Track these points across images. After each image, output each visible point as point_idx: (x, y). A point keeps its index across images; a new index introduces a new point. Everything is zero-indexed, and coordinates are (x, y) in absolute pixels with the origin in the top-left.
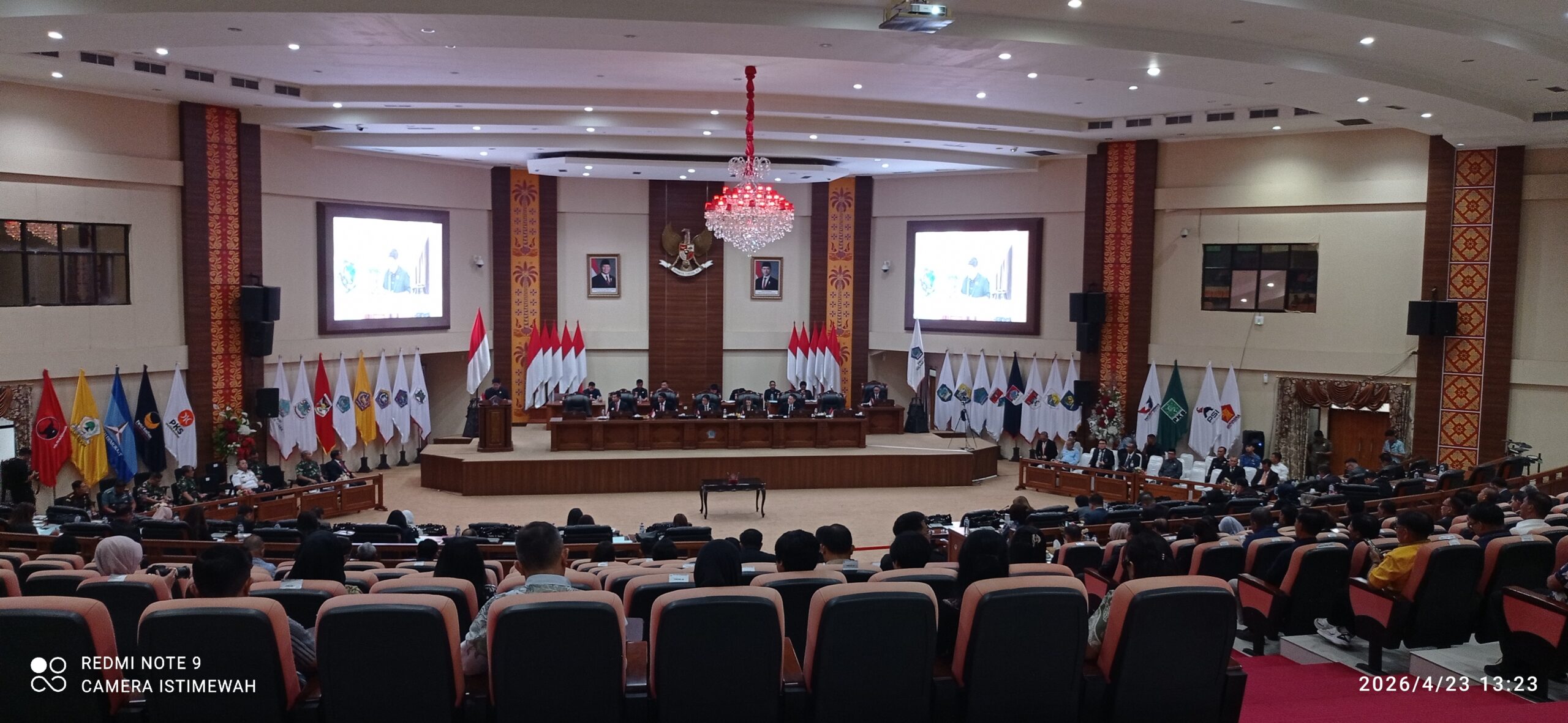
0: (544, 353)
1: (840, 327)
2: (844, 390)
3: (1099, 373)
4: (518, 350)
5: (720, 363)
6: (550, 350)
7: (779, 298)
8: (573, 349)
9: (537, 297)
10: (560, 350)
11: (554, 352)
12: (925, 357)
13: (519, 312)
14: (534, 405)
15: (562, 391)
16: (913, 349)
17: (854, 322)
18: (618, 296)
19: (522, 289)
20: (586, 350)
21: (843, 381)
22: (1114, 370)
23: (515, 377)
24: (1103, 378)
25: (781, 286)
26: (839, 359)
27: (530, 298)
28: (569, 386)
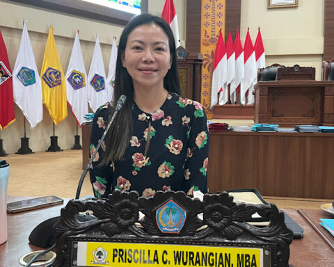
0: (228, 57)
4: (206, 57)
6: (234, 54)
8: (254, 53)
9: (223, 11)
10: (243, 54)
11: (237, 56)
13: (207, 24)
18: (295, 6)
19: (210, 4)
27: (217, 11)
28: (249, 87)
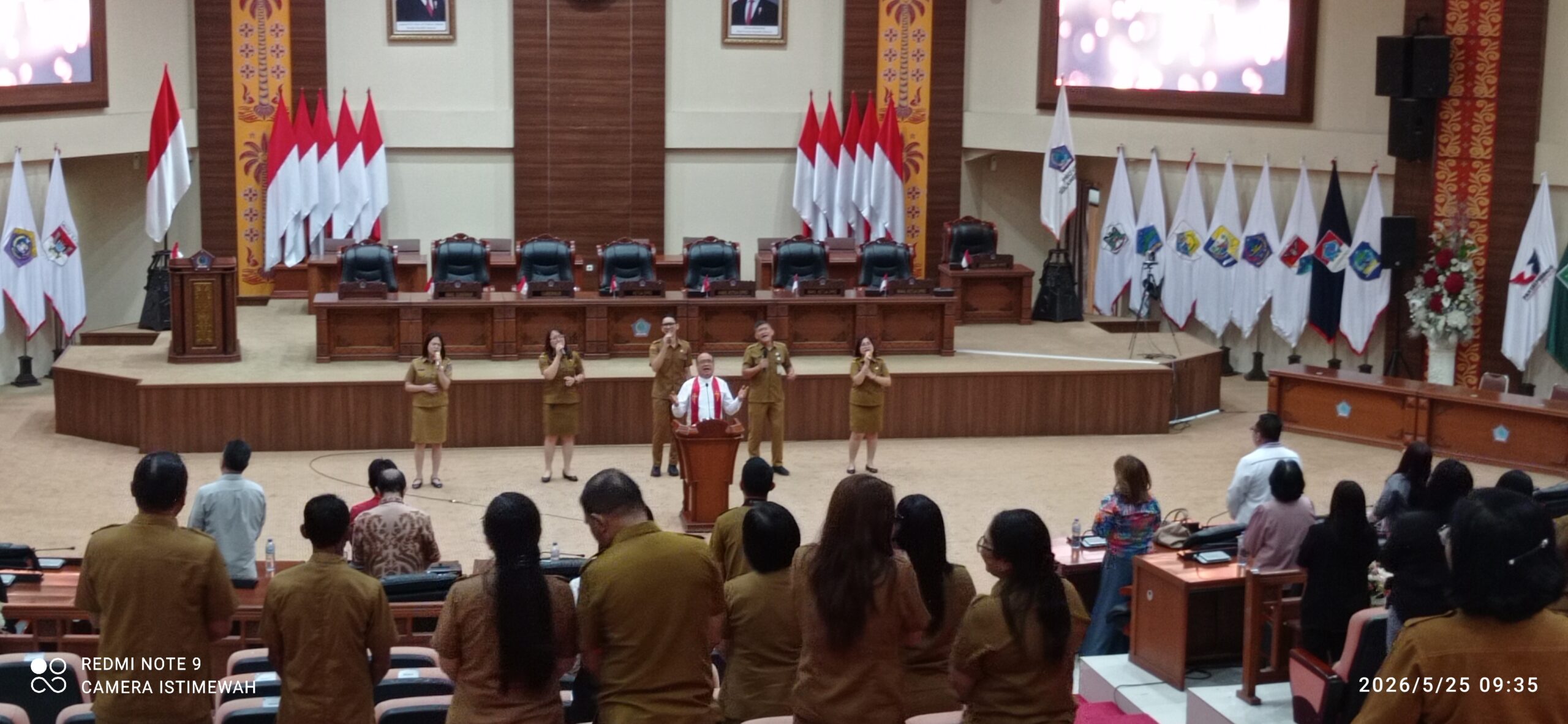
0: (302, 153)
1: (904, 103)
2: (911, 231)
3: (1432, 202)
4: (248, 149)
5: (659, 176)
6: (314, 149)
7: (781, 43)
8: (360, 147)
9: (284, 41)
10: (334, 150)
11: (321, 153)
12: (1078, 167)
13: (248, 71)
14: (282, 262)
15: (339, 233)
16: (1054, 151)
17: (933, 92)
18: (450, 38)
19: (254, 23)
20: (389, 150)
21: (911, 212)
22: (1463, 195)
23: (243, 205)
24: (1441, 211)
25: (785, 18)
26: (901, 169)
27: (271, 41)
28: (352, 224)
